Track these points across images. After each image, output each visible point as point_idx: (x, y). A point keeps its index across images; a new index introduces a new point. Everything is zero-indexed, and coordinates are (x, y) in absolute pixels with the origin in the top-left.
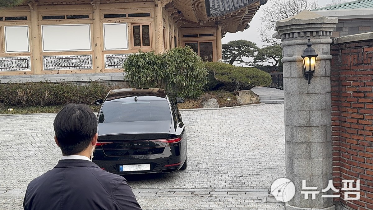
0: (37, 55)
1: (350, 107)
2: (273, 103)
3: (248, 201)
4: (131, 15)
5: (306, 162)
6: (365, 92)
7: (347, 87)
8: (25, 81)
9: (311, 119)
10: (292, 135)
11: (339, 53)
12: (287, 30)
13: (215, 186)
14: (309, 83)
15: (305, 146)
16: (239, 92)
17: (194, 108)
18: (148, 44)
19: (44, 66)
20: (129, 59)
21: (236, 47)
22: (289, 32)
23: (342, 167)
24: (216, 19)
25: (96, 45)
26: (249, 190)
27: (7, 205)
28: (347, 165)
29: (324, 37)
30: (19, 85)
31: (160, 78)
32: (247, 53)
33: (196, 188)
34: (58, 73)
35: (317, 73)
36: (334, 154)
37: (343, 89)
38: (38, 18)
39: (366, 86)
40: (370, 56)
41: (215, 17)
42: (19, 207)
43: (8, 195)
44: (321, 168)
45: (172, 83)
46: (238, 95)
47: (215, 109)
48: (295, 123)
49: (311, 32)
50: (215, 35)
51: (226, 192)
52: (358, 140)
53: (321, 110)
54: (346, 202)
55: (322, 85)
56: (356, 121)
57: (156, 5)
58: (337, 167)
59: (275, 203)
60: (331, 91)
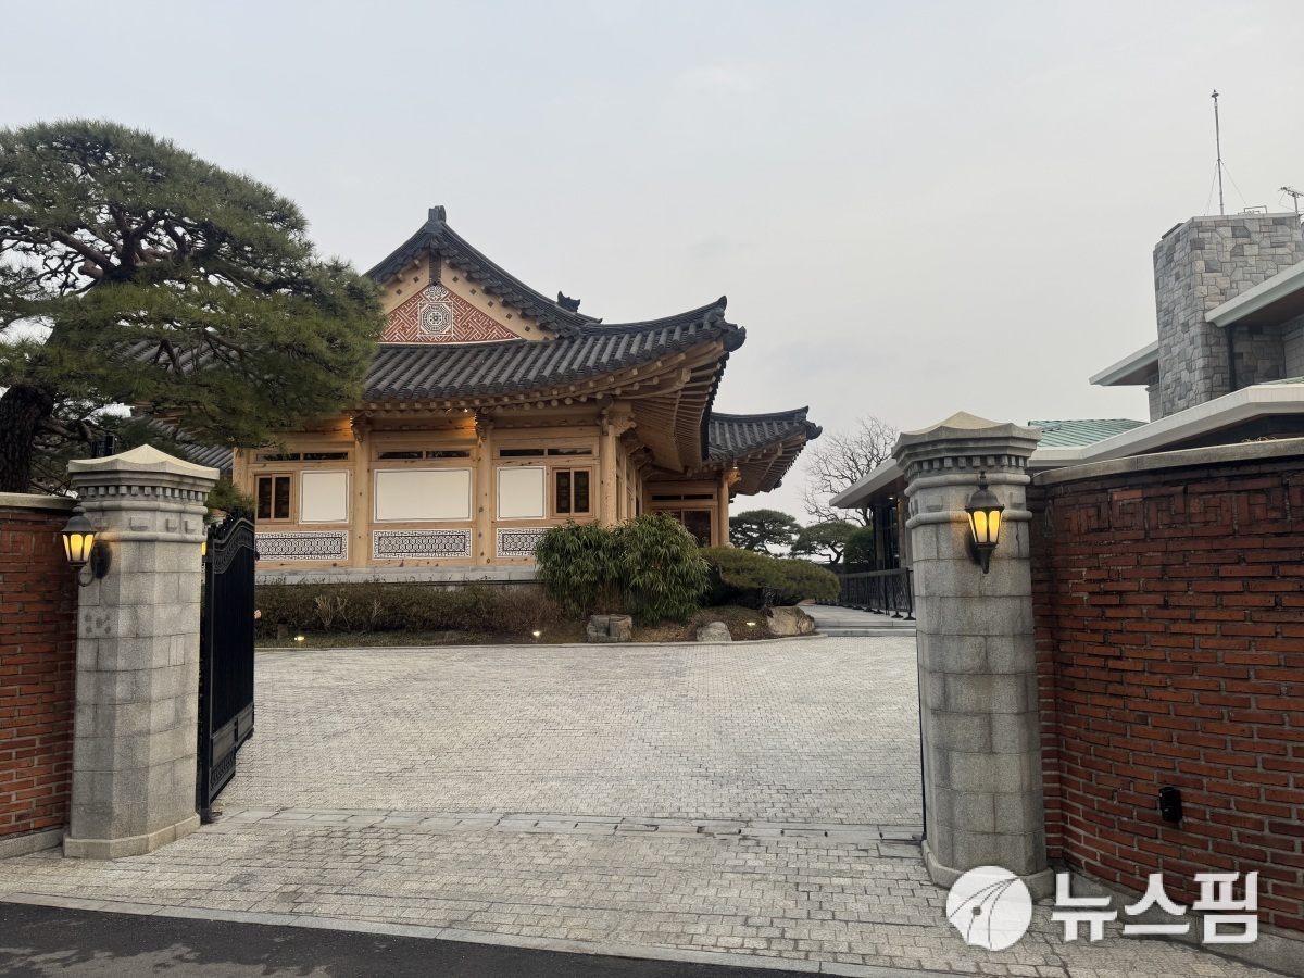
0: (362, 530)
1: (1082, 630)
2: (846, 634)
3: (835, 853)
4: (553, 452)
5: (982, 759)
6: (1120, 593)
7: (1073, 584)
8: (334, 580)
9: (992, 658)
10: (946, 695)
11: (1048, 505)
12: (927, 453)
13: (750, 815)
14: (986, 571)
15: (977, 720)
16: (773, 610)
17: (679, 641)
18: (586, 509)
19: (375, 552)
20: (548, 539)
21: (755, 524)
22: (930, 458)
23: (1065, 775)
24: (719, 465)
25: (481, 510)
26: (833, 827)
27: (276, 845)
28: (1081, 768)
29: (1013, 470)
30: (321, 589)
31: (608, 578)
32: (778, 536)
33: (705, 817)
34: (402, 565)
35: (1000, 549)
36: (1045, 742)
37: (1063, 588)
38: (370, 456)
39: (1124, 579)
40: (1130, 509)
41: (718, 461)
42: (303, 851)
43: (281, 822)
44: (1016, 776)
45: (636, 588)
46: (771, 615)
47: (723, 645)
48: (952, 664)
49: (983, 459)
50: (715, 496)
51: (780, 830)
52: (1109, 708)
53: (1014, 636)
54: (1080, 861)
55: (1011, 578)
56: (1099, 662)
57: (604, 434)
58: (1054, 773)
59: (902, 858)
60: (1033, 593)
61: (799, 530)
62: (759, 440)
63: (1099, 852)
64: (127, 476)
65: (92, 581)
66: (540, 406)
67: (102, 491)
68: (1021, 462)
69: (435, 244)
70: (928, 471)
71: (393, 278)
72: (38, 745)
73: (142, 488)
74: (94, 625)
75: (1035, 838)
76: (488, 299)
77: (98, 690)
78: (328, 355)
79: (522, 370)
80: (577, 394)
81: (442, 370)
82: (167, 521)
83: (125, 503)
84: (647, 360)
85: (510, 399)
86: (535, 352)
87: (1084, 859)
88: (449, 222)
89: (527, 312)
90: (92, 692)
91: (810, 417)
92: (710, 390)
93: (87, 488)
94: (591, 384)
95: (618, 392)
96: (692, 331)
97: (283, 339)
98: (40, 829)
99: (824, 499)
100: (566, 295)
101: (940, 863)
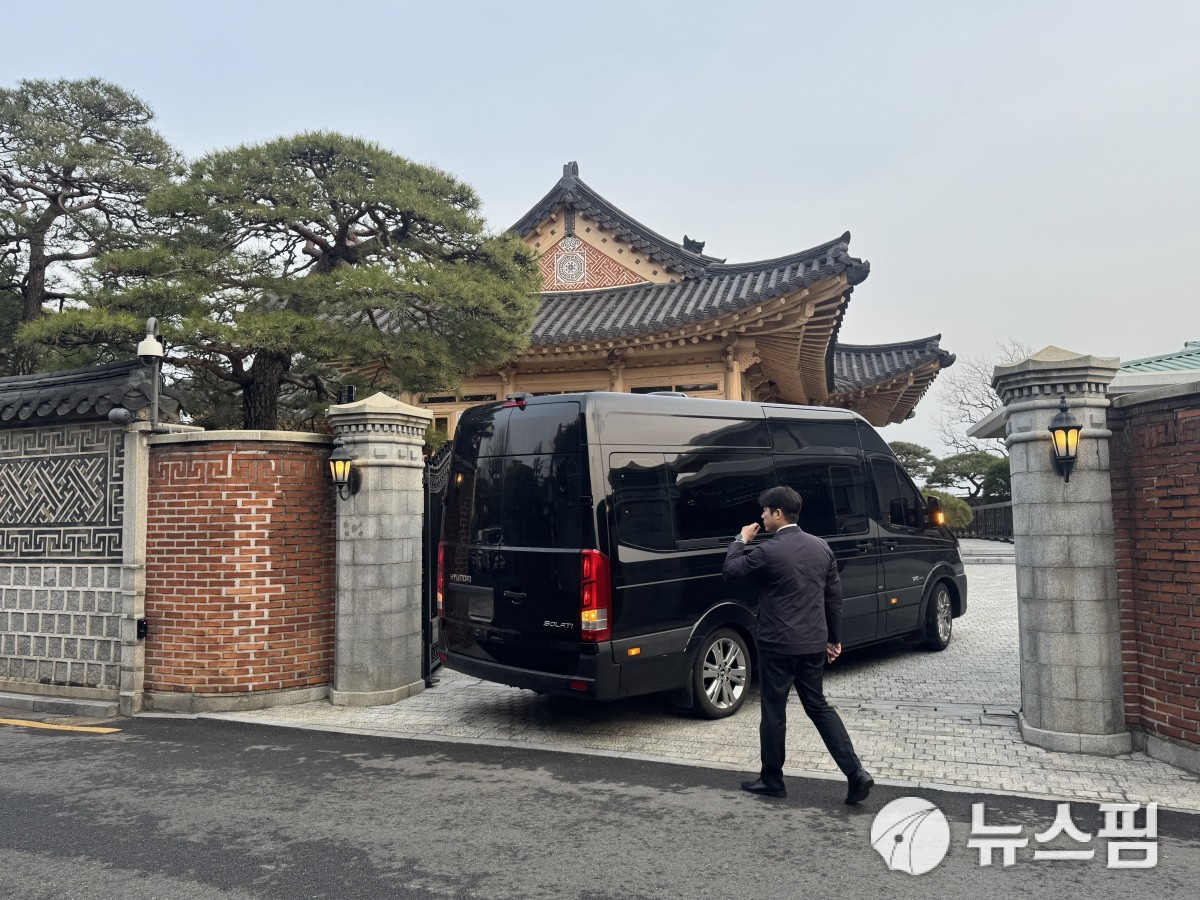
1: (1154, 530)
3: (942, 721)
4: (680, 388)
5: (1065, 638)
6: (1184, 497)
7: (1146, 491)
9: (1074, 554)
10: (1034, 586)
11: (1126, 424)
12: (1017, 382)
14: (1067, 481)
15: (1060, 606)
22: (1020, 386)
23: (1142, 653)
26: (943, 705)
28: (1154, 646)
29: (1093, 394)
35: (1081, 461)
36: (1123, 626)
37: (1138, 495)
39: (1187, 485)
40: (1192, 426)
43: (484, 688)
44: (1096, 652)
49: (1066, 386)
51: (894, 706)
52: (1176, 594)
53: (1094, 535)
54: (1153, 724)
55: (1092, 487)
56: (1167, 556)
57: (729, 369)
58: (1132, 652)
59: (1000, 726)
60: (1113, 500)
61: (935, 463)
62: (888, 370)
63: (1168, 715)
64: (372, 416)
65: (348, 497)
66: (669, 345)
67: (353, 428)
68: (1101, 388)
69: (569, 198)
70: (1019, 397)
71: (532, 232)
72: (311, 622)
73: (382, 425)
74: (350, 530)
75: (1113, 705)
76: (618, 246)
77: (355, 579)
78: (504, 315)
79: (651, 313)
80: (703, 333)
81: (578, 316)
82: (400, 451)
83: (371, 437)
84: (771, 297)
85: (641, 341)
86: (663, 294)
87: (1156, 722)
88: (581, 176)
89: (655, 257)
90: (351, 581)
91: (942, 345)
92: (835, 323)
93: (342, 426)
94: (717, 323)
95: (743, 329)
96: (815, 267)
97: (471, 303)
98: (313, 685)
99: (961, 429)
100: (691, 239)
101: (1029, 725)
